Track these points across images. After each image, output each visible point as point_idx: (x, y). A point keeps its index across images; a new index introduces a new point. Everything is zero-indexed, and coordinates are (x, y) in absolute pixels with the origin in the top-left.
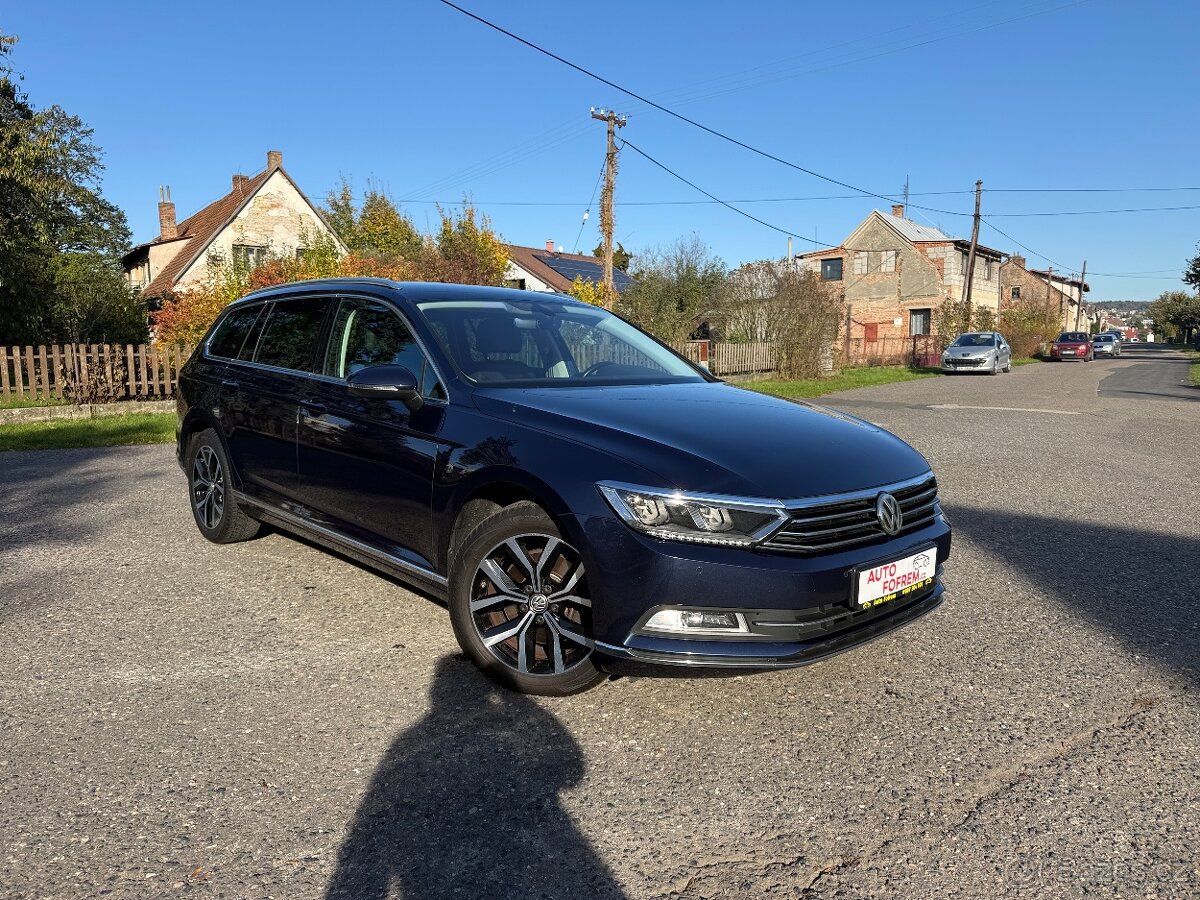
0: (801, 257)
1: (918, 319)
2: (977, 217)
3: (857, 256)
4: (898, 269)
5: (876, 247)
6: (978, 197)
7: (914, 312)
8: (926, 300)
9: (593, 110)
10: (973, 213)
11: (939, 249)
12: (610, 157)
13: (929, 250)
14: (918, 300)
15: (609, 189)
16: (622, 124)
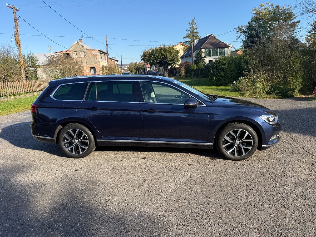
0: (57, 53)
1: (92, 70)
2: (107, 44)
3: (73, 53)
4: (85, 57)
5: (78, 51)
6: (106, 39)
7: (91, 68)
8: (94, 65)
9: (7, 4)
10: (106, 43)
11: (95, 52)
12: (16, 21)
13: (93, 52)
14: (92, 65)
15: (17, 31)
16: (17, 10)
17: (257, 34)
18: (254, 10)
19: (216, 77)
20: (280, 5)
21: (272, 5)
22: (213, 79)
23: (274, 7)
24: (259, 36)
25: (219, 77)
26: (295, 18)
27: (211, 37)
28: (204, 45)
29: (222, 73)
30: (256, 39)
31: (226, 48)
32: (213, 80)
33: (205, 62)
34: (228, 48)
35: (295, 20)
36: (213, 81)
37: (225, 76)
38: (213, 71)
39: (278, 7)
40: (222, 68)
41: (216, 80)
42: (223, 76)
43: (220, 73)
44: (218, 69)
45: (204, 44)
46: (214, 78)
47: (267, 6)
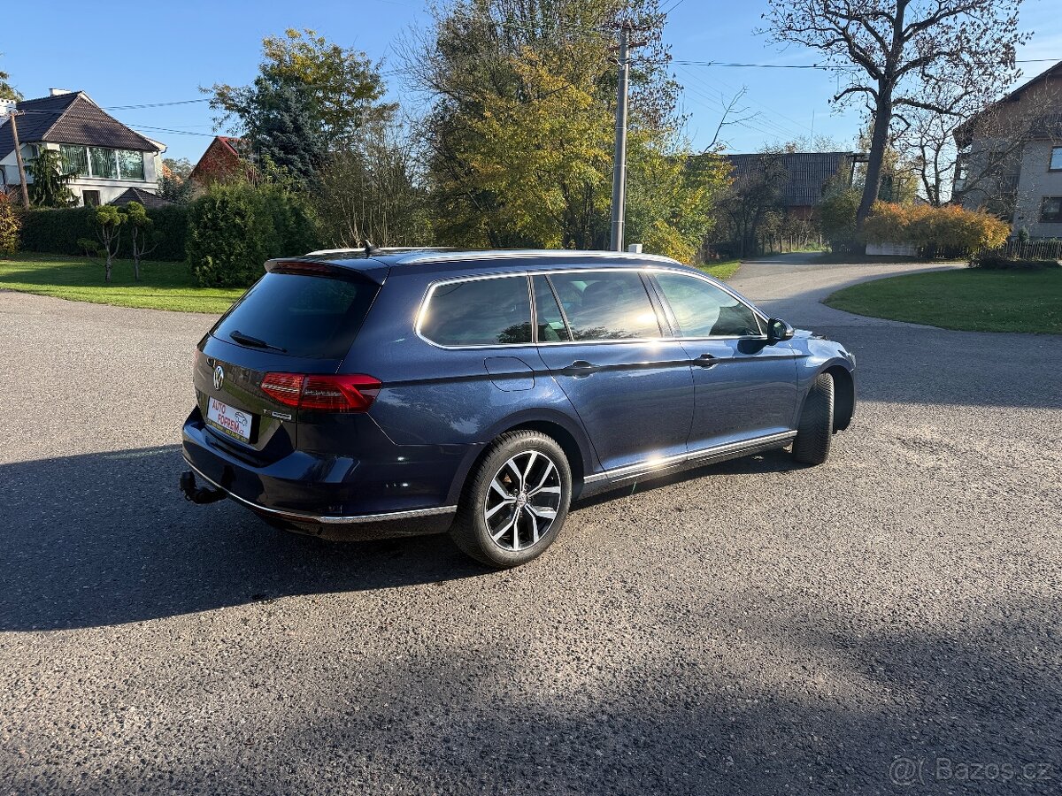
17: (295, 121)
18: (270, 42)
19: (215, 257)
20: (341, 46)
21: (321, 42)
22: (207, 263)
23: (328, 47)
24: (301, 129)
25: (228, 258)
26: (382, 93)
27: (76, 101)
28: (53, 128)
29: (240, 247)
30: (294, 138)
31: (145, 154)
32: (205, 267)
33: (73, 196)
34: (155, 153)
35: (381, 100)
36: (205, 271)
37: (249, 254)
38: (201, 235)
39: (337, 51)
40: (235, 225)
41: (215, 269)
42: (240, 254)
43: (229, 245)
44: (221, 229)
45: (55, 125)
46: (210, 259)
47: (306, 39)
